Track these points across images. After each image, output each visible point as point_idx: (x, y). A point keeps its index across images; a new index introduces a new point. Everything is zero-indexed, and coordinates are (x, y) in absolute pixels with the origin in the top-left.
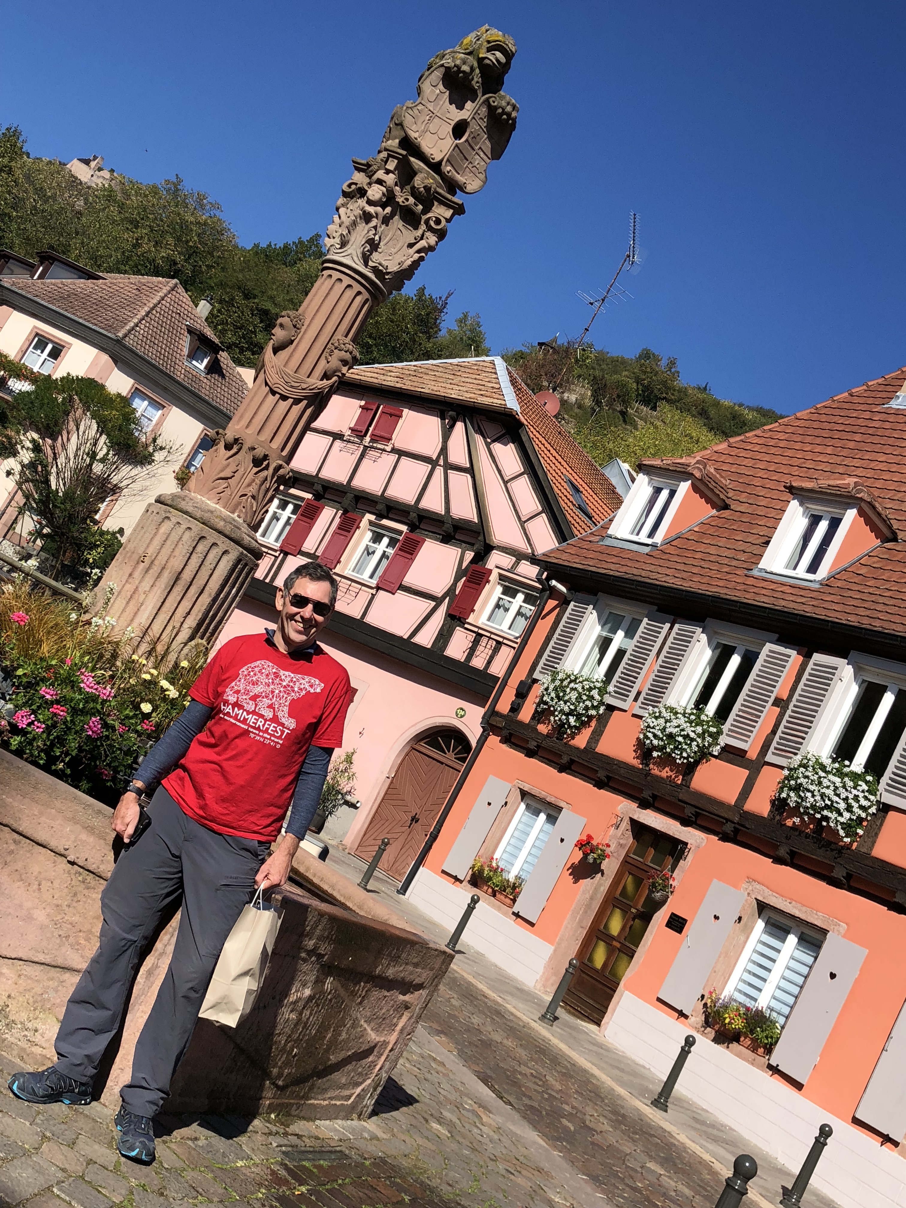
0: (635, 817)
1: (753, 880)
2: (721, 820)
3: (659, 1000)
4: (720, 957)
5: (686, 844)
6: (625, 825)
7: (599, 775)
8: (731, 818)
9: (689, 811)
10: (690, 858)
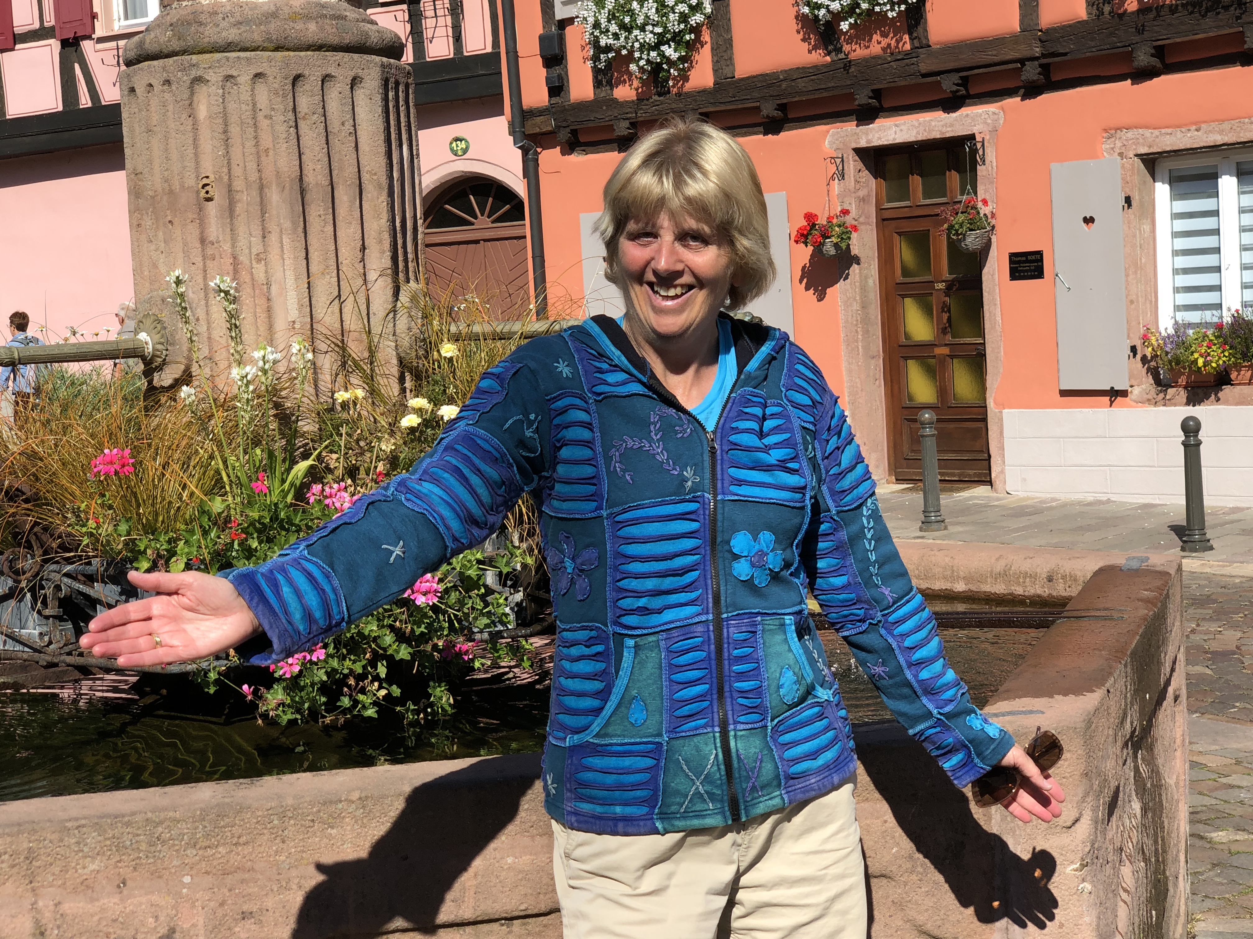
0: (863, 144)
1: (1116, 129)
2: (1011, 66)
3: (1064, 393)
4: (1127, 276)
5: (972, 137)
6: (853, 164)
7: (765, 112)
8: (1027, 54)
9: (949, 84)
10: (991, 155)
